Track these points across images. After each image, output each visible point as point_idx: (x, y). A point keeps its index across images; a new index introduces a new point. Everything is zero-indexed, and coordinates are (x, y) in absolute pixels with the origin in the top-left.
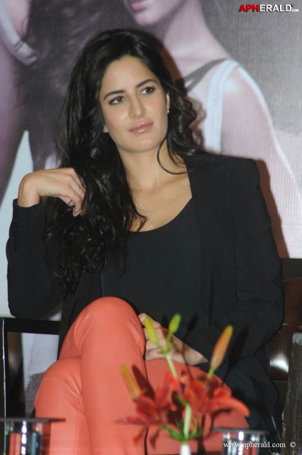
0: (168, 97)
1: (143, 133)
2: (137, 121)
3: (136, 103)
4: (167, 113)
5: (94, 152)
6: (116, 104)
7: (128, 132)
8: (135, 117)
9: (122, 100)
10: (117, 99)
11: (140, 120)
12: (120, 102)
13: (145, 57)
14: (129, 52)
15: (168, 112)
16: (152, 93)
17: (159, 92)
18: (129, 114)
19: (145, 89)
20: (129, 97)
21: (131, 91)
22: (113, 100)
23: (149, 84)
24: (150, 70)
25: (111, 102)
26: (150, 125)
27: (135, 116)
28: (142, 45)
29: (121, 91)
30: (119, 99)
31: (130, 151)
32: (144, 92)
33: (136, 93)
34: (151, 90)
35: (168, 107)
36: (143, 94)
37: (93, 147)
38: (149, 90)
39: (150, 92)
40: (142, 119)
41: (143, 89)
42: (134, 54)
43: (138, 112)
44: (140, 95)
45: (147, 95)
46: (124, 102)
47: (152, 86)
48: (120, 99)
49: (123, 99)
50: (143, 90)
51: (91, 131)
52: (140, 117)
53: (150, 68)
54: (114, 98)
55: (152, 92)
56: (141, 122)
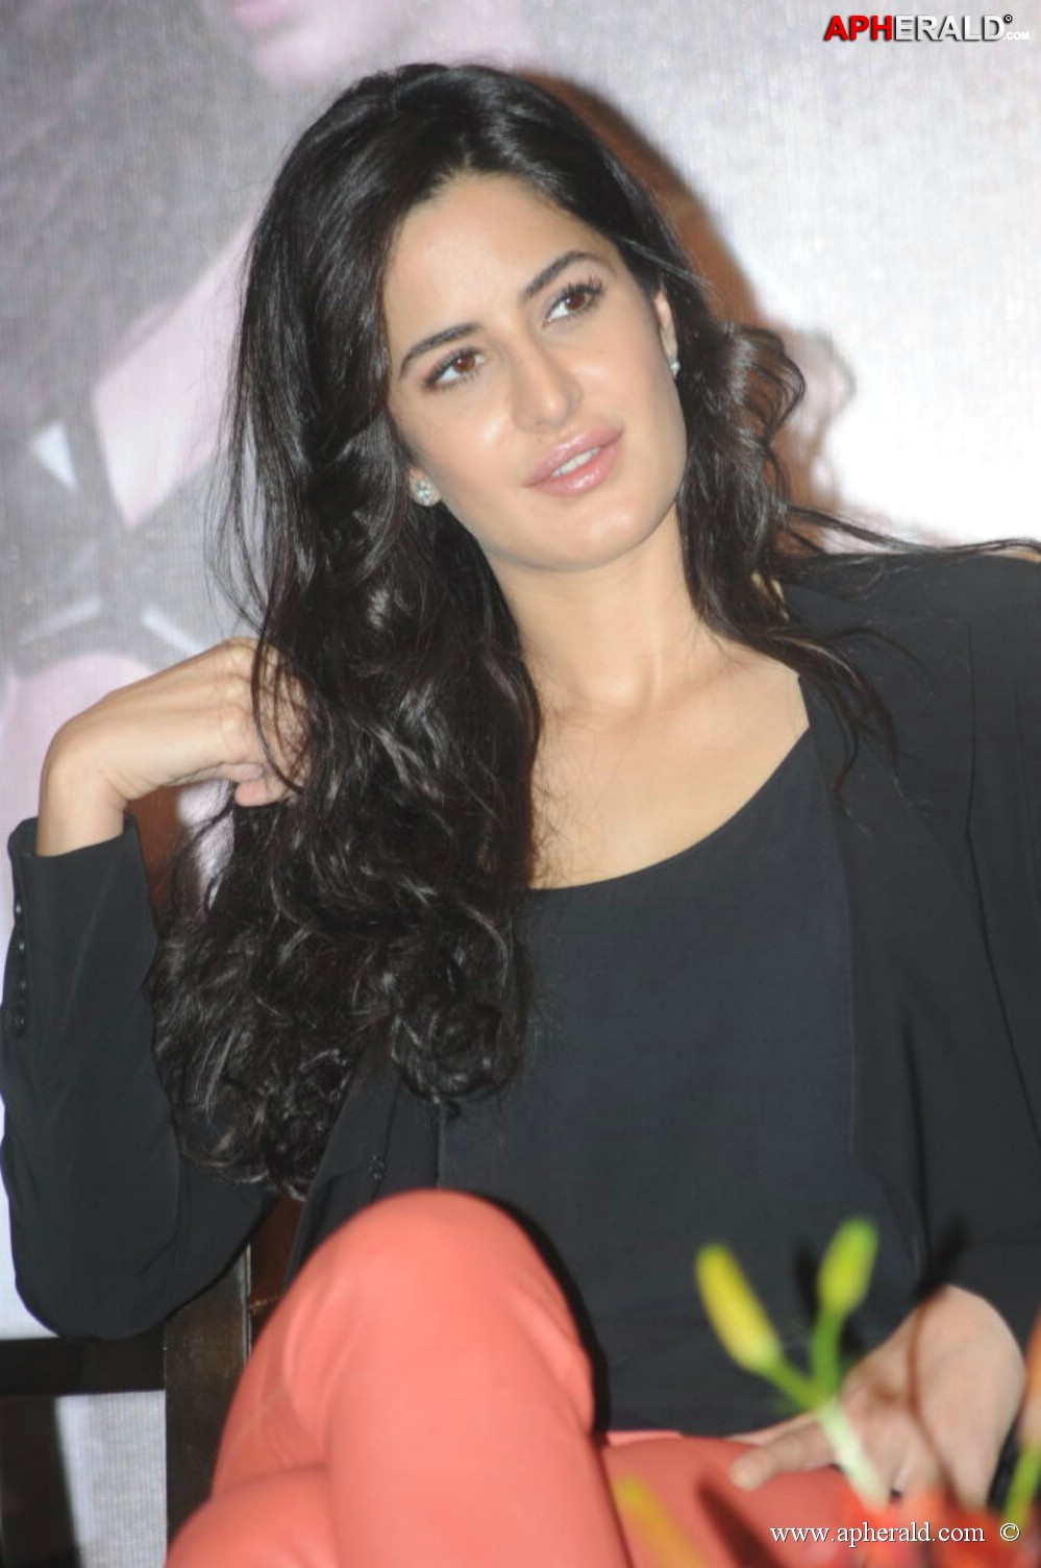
0: (663, 307)
1: (590, 489)
2: (551, 439)
3: (535, 371)
4: (671, 371)
5: (380, 602)
6: (452, 385)
7: (525, 491)
8: (541, 425)
9: (474, 362)
10: (453, 363)
11: (564, 433)
12: (466, 375)
13: (535, 167)
14: (467, 158)
15: (675, 366)
16: (592, 309)
17: (620, 294)
18: (516, 418)
19: (564, 298)
20: (501, 348)
21: (504, 321)
22: (439, 371)
23: (575, 275)
24: (567, 213)
25: (432, 382)
26: (608, 443)
27: (539, 423)
28: (514, 119)
29: (466, 330)
30: (459, 361)
31: (543, 566)
32: (561, 310)
33: (528, 326)
34: (587, 297)
35: (671, 348)
36: (555, 320)
37: (374, 581)
38: (579, 298)
39: (584, 306)
40: (572, 427)
41: (553, 300)
42: (489, 161)
43: (552, 404)
44: (545, 325)
45: (574, 321)
46: (486, 371)
47: (585, 280)
48: (464, 361)
49: (478, 359)
50: (555, 306)
51: (356, 514)
52: (561, 423)
53: (565, 204)
54: (439, 363)
55: (592, 304)
56: (568, 438)
